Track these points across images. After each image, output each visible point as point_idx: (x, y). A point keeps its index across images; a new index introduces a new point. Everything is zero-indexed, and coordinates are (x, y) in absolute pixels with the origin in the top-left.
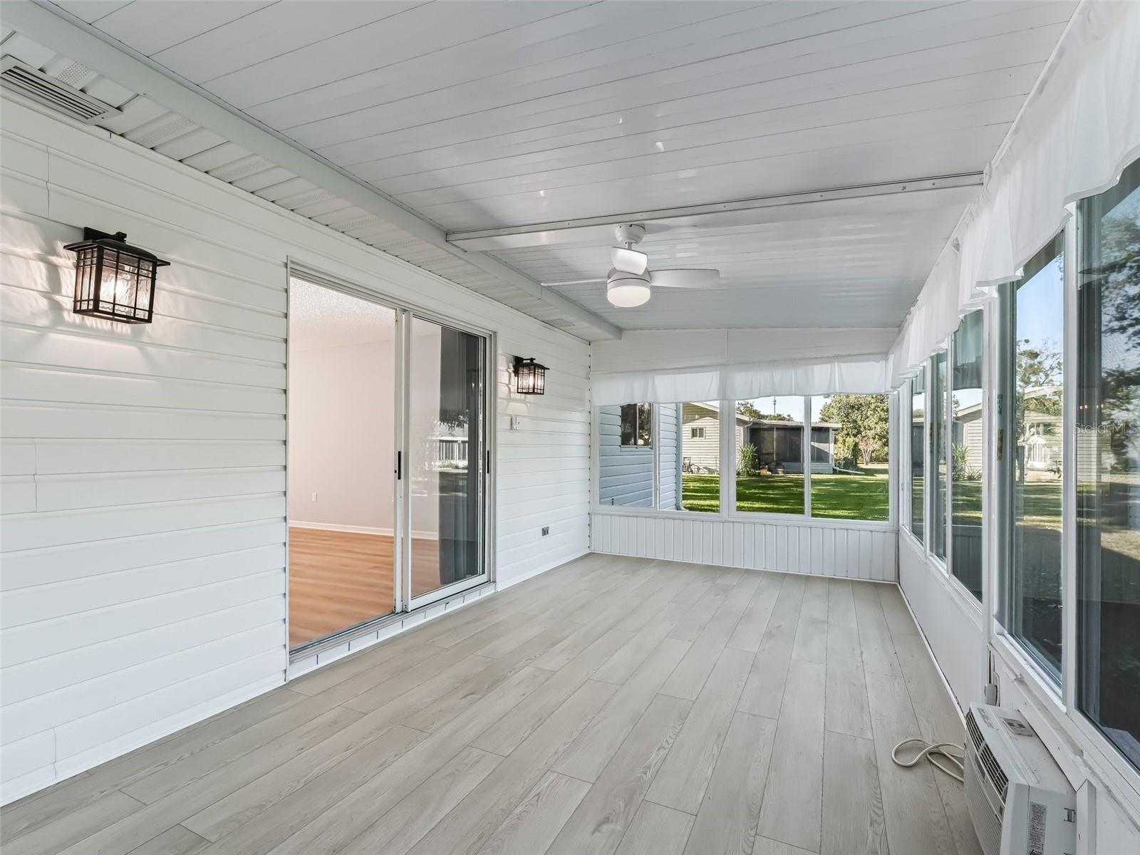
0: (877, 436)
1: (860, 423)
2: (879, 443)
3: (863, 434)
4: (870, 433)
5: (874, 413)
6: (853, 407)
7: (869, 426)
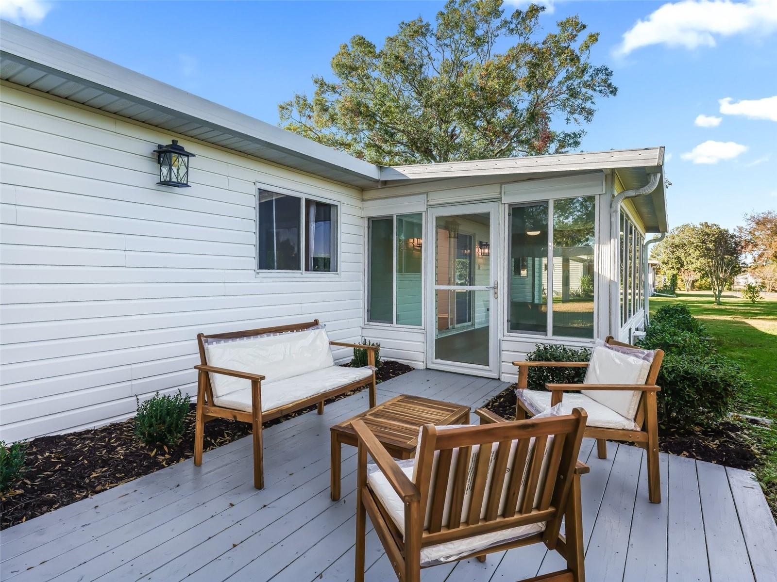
0: (697, 269)
1: (683, 259)
2: (699, 274)
3: (686, 267)
4: (691, 267)
5: (695, 250)
6: (677, 246)
7: (690, 261)
